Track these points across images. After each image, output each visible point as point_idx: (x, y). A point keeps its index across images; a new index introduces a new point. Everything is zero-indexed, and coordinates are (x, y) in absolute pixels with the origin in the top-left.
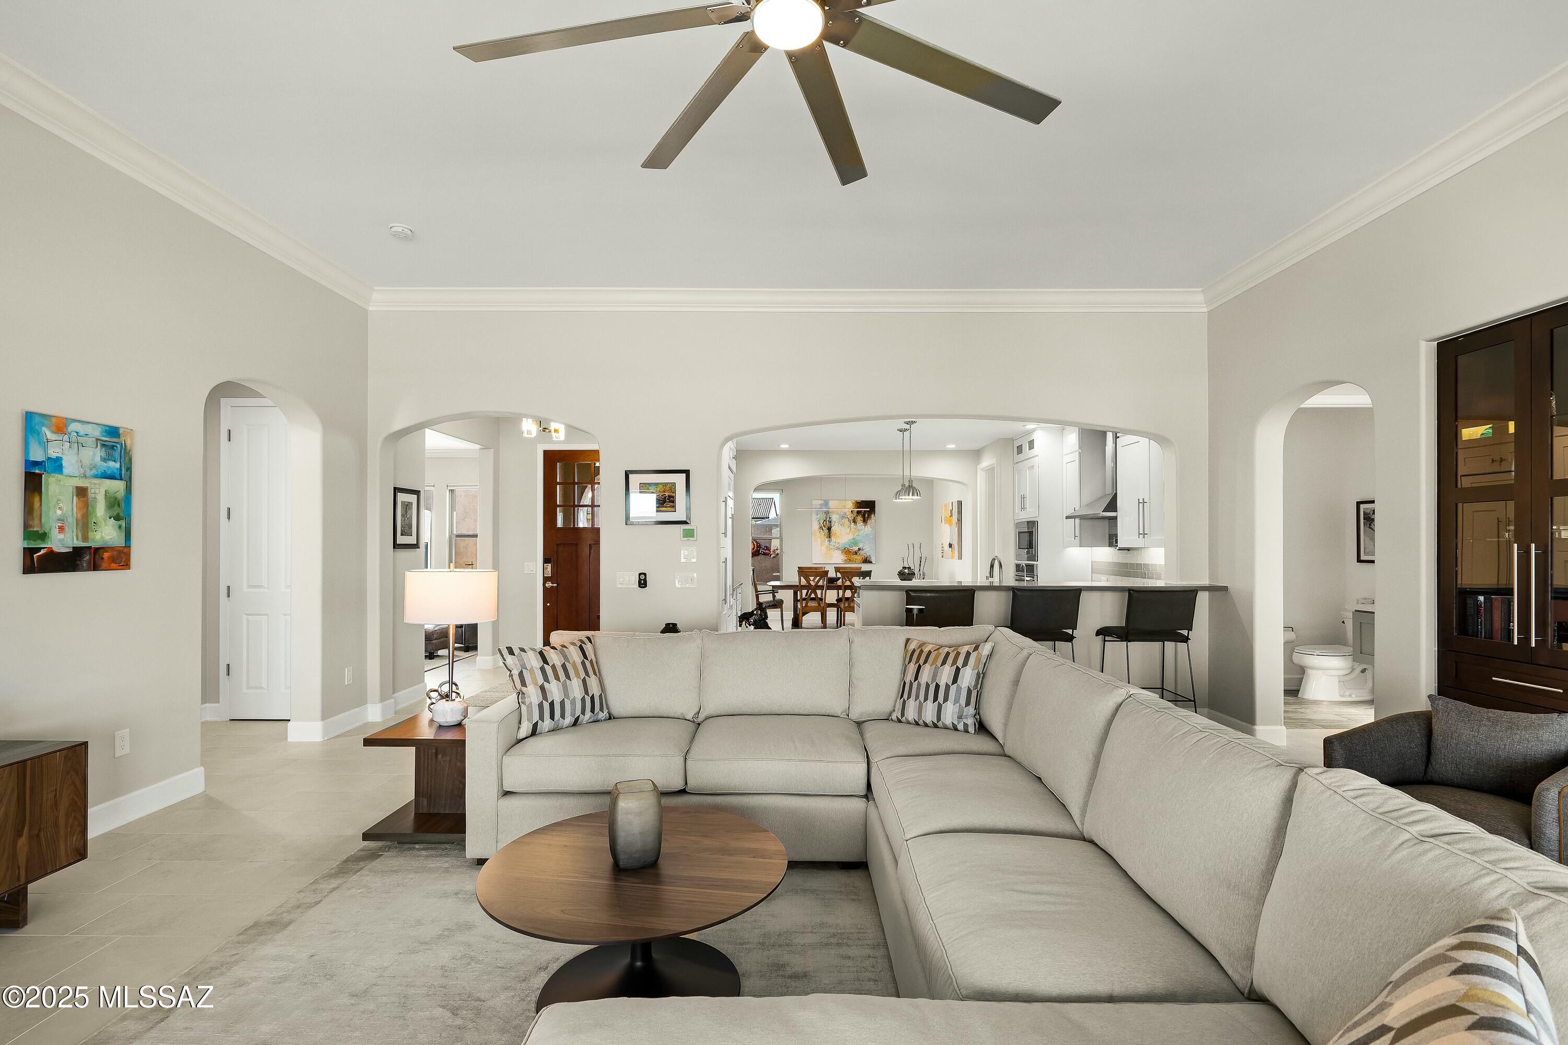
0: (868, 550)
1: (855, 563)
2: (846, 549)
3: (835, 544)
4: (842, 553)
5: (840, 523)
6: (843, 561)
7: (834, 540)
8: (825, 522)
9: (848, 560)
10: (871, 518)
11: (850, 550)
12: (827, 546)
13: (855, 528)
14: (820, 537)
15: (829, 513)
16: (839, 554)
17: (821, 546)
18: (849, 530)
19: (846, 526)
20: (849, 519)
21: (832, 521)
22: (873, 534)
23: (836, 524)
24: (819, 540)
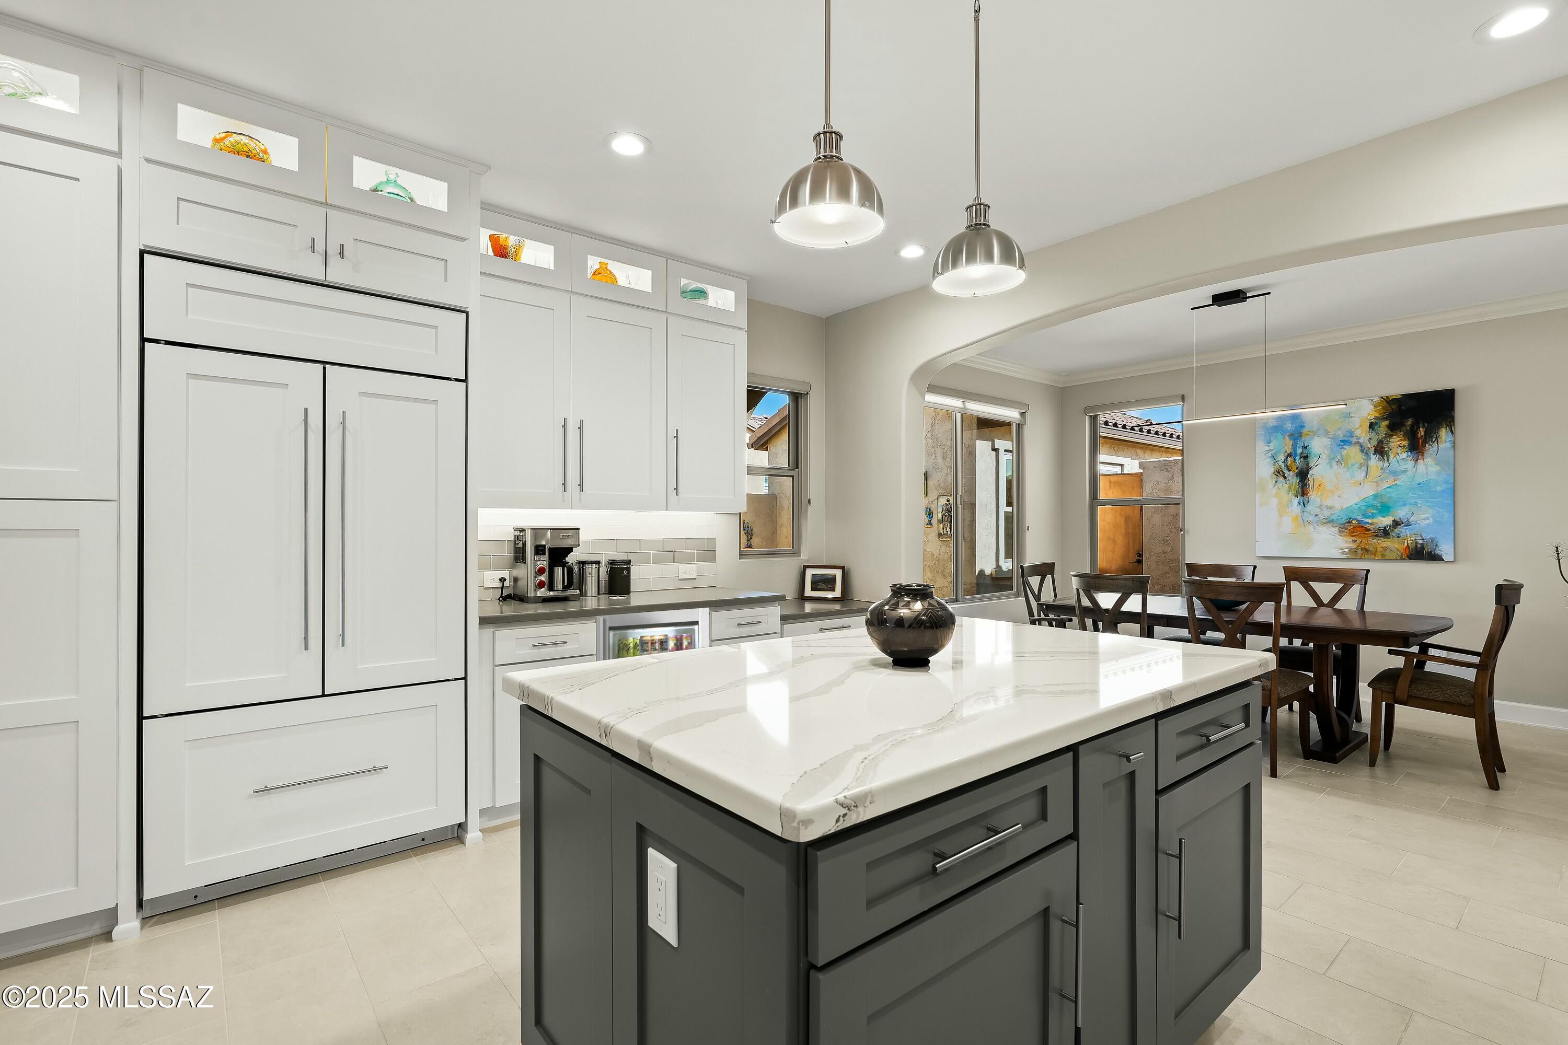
1: (1381, 558)
2: (1354, 522)
3: (1318, 510)
4: (1340, 532)
5: (1334, 459)
6: (1343, 553)
7: (1318, 500)
8: (1289, 459)
9: (1359, 551)
10: (1437, 439)
11: (1367, 526)
12: (1295, 516)
13: (1382, 469)
14: (1277, 494)
15: (1301, 436)
16: (1330, 534)
17: (1281, 516)
18: (1363, 474)
19: (1352, 465)
20: (1361, 446)
21: (1312, 456)
22: (1446, 482)
23: (1323, 462)
24: (1274, 501)
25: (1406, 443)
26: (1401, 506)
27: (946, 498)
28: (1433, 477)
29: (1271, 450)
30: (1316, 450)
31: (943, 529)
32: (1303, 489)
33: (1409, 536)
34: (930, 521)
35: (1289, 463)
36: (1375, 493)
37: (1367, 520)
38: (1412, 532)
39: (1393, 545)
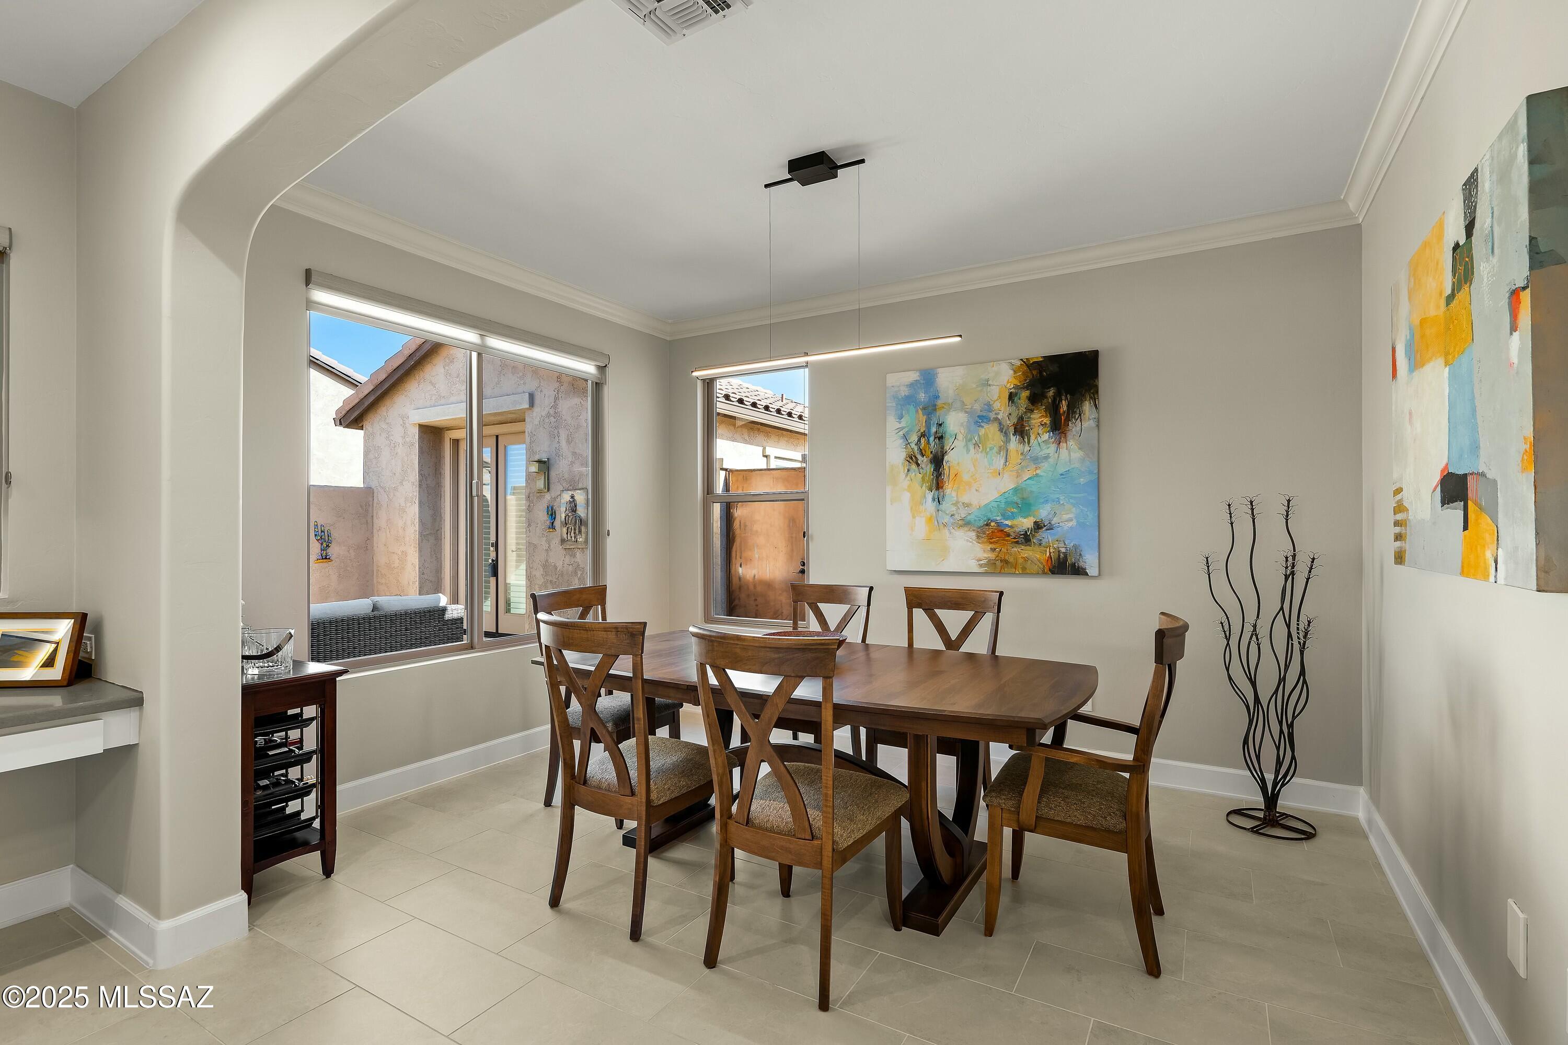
1: (1023, 572)
2: (993, 524)
3: (954, 509)
4: (978, 537)
5: (970, 440)
6: (981, 566)
7: (954, 494)
8: (923, 440)
9: (998, 563)
10: (1080, 415)
11: (1007, 530)
12: (929, 516)
13: (1022, 454)
14: (909, 486)
15: (935, 410)
16: (967, 541)
17: (914, 517)
18: (1003, 461)
19: (991, 449)
20: (1000, 424)
21: (947, 436)
22: (1090, 472)
23: (959, 444)
24: (907, 496)
25: (1047, 420)
26: (1043, 503)
27: (570, 493)
28: (1077, 465)
29: (902, 428)
30: (951, 429)
31: (567, 534)
32: (938, 483)
33: (1051, 542)
34: (553, 523)
35: (923, 445)
36: (1016, 486)
37: (1006, 522)
38: (1056, 538)
39: (1034, 554)
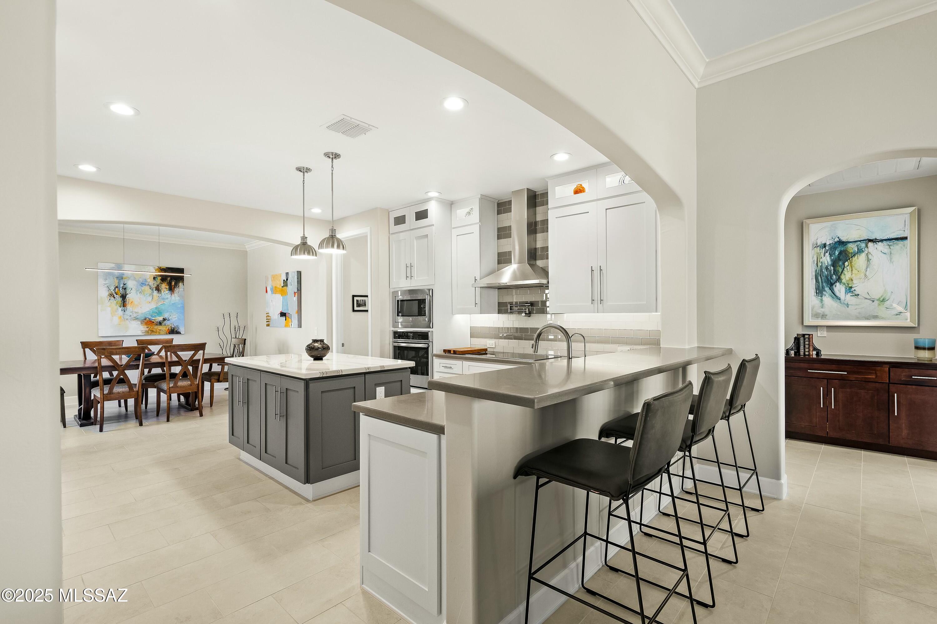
0: (174, 320)
1: (160, 334)
2: (147, 319)
3: (131, 314)
4: (141, 323)
5: (138, 291)
6: (143, 333)
7: (131, 309)
8: (116, 289)
9: (150, 332)
10: (179, 287)
11: (153, 321)
12: (120, 316)
13: (158, 297)
14: (110, 305)
15: (122, 279)
16: (137, 325)
17: (112, 316)
18: (151, 298)
19: (146, 294)
20: (150, 286)
21: (128, 288)
22: (182, 304)
23: (133, 292)
24: (109, 309)
25: (168, 287)
26: (166, 312)
28: (177, 301)
29: (106, 284)
30: (130, 286)
32: (124, 305)
33: (169, 324)
35: (117, 291)
36: (156, 307)
37: (153, 318)
38: (171, 323)
39: (163, 328)
